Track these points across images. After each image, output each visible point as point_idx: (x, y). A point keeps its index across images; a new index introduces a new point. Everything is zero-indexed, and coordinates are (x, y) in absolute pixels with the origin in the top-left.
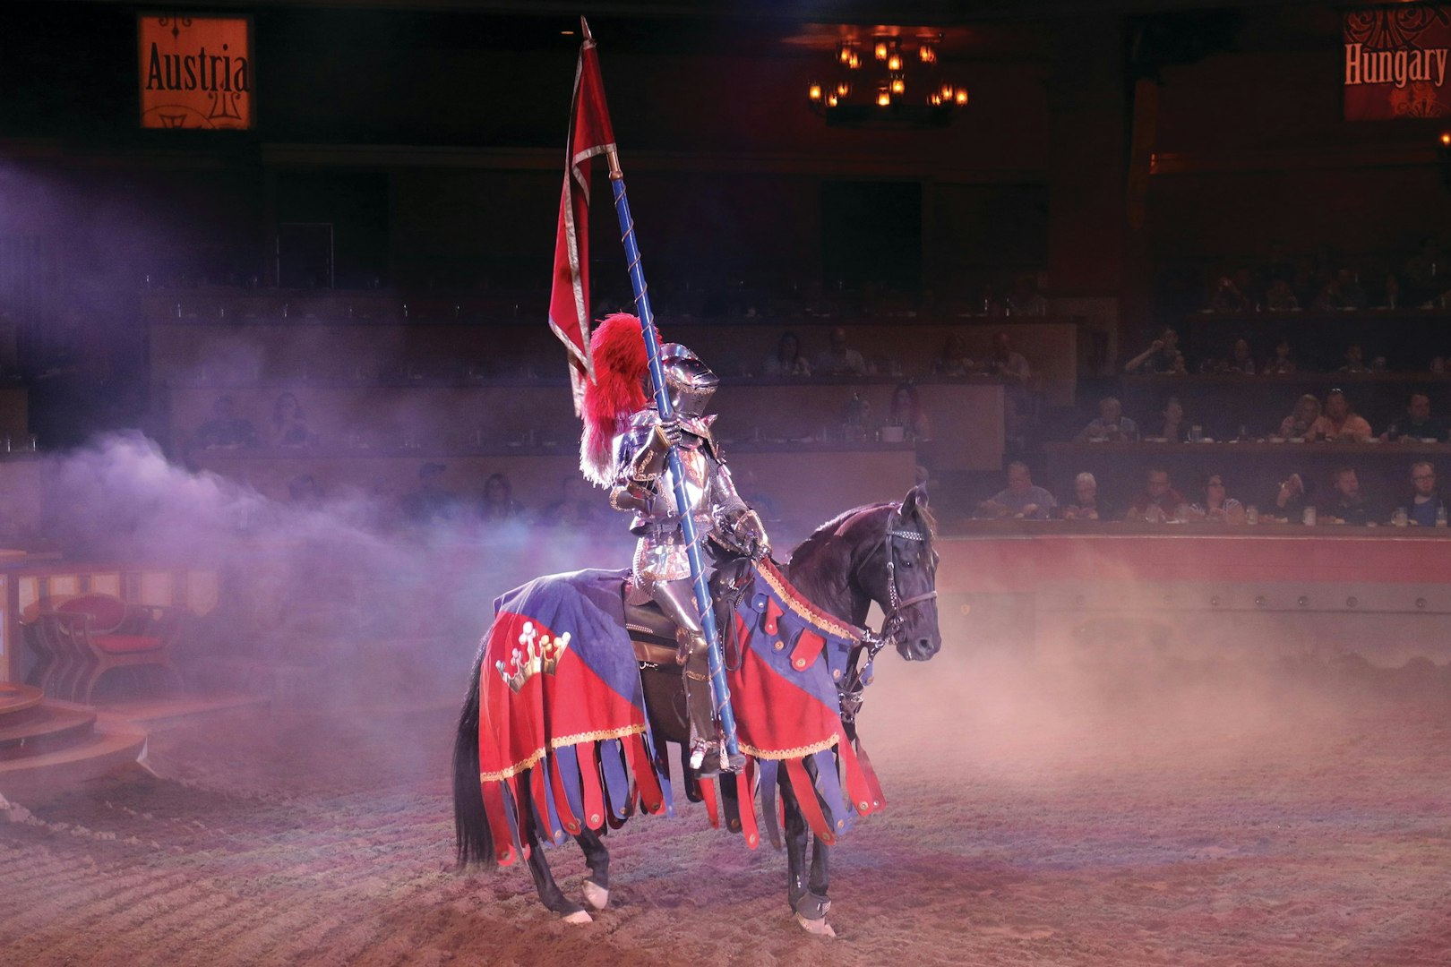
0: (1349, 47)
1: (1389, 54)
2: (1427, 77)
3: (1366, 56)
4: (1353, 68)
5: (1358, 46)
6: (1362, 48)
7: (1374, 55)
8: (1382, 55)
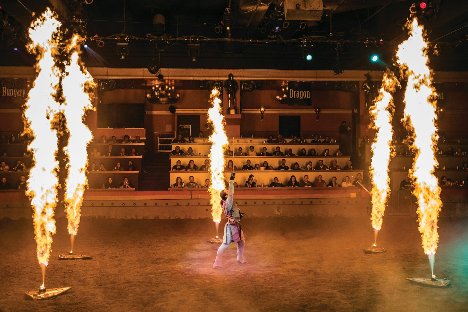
0: (3, 88)
1: (13, 90)
2: (21, 95)
3: (7, 90)
4: (4, 92)
5: (5, 88)
6: (6, 88)
7: (9, 90)
8: (11, 90)
